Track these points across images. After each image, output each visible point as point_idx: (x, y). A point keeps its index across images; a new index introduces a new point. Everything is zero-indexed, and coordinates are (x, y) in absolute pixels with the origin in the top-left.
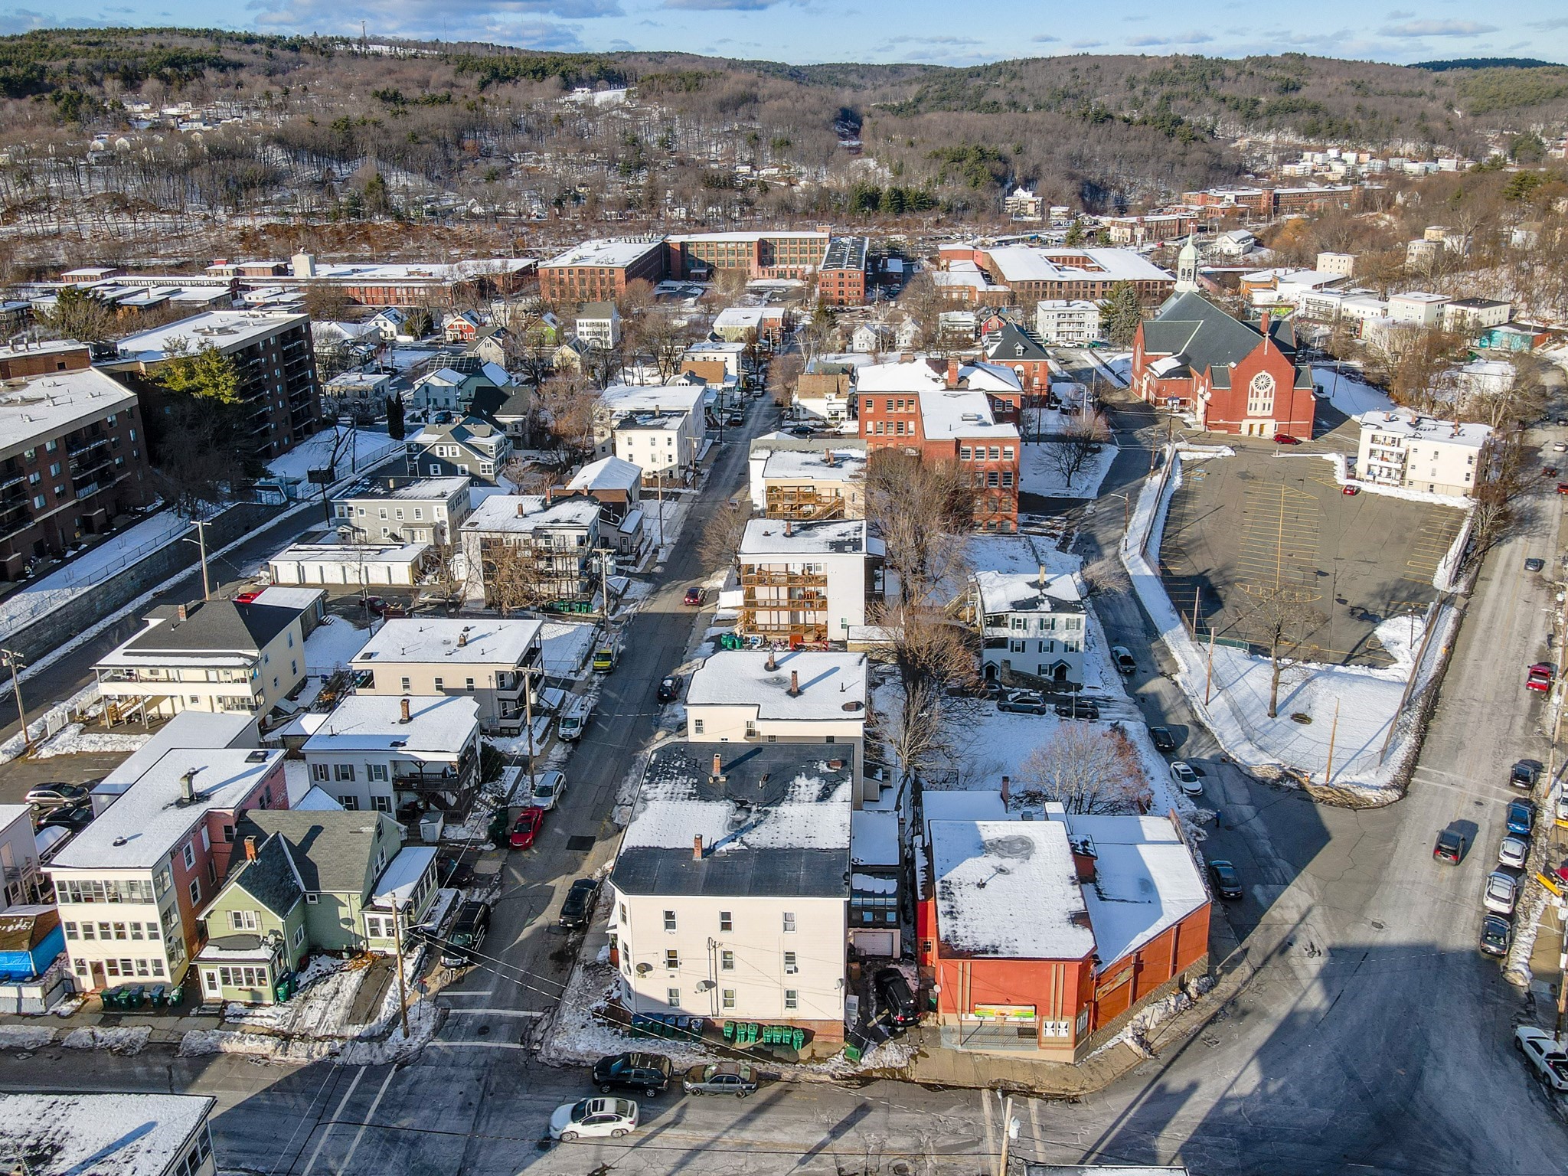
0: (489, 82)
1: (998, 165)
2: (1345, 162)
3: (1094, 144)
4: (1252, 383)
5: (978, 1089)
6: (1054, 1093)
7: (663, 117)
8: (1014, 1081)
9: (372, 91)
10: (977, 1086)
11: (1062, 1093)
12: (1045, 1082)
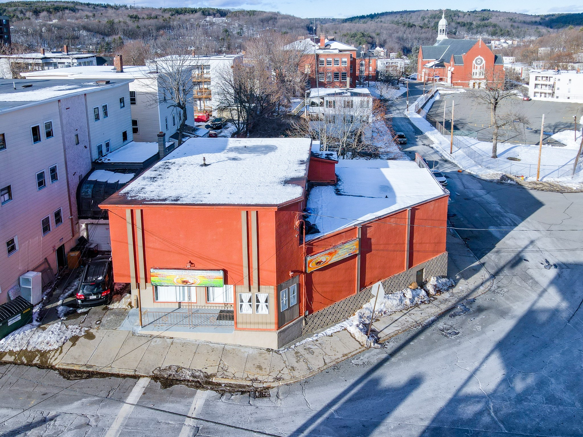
0: (175, 14)
1: (370, 39)
2: (508, 43)
3: (408, 34)
4: (474, 62)
5: (136, 377)
6: (236, 385)
7: (239, 25)
8: (189, 369)
9: (127, 15)
10: (132, 373)
11: (249, 383)
12: (231, 370)
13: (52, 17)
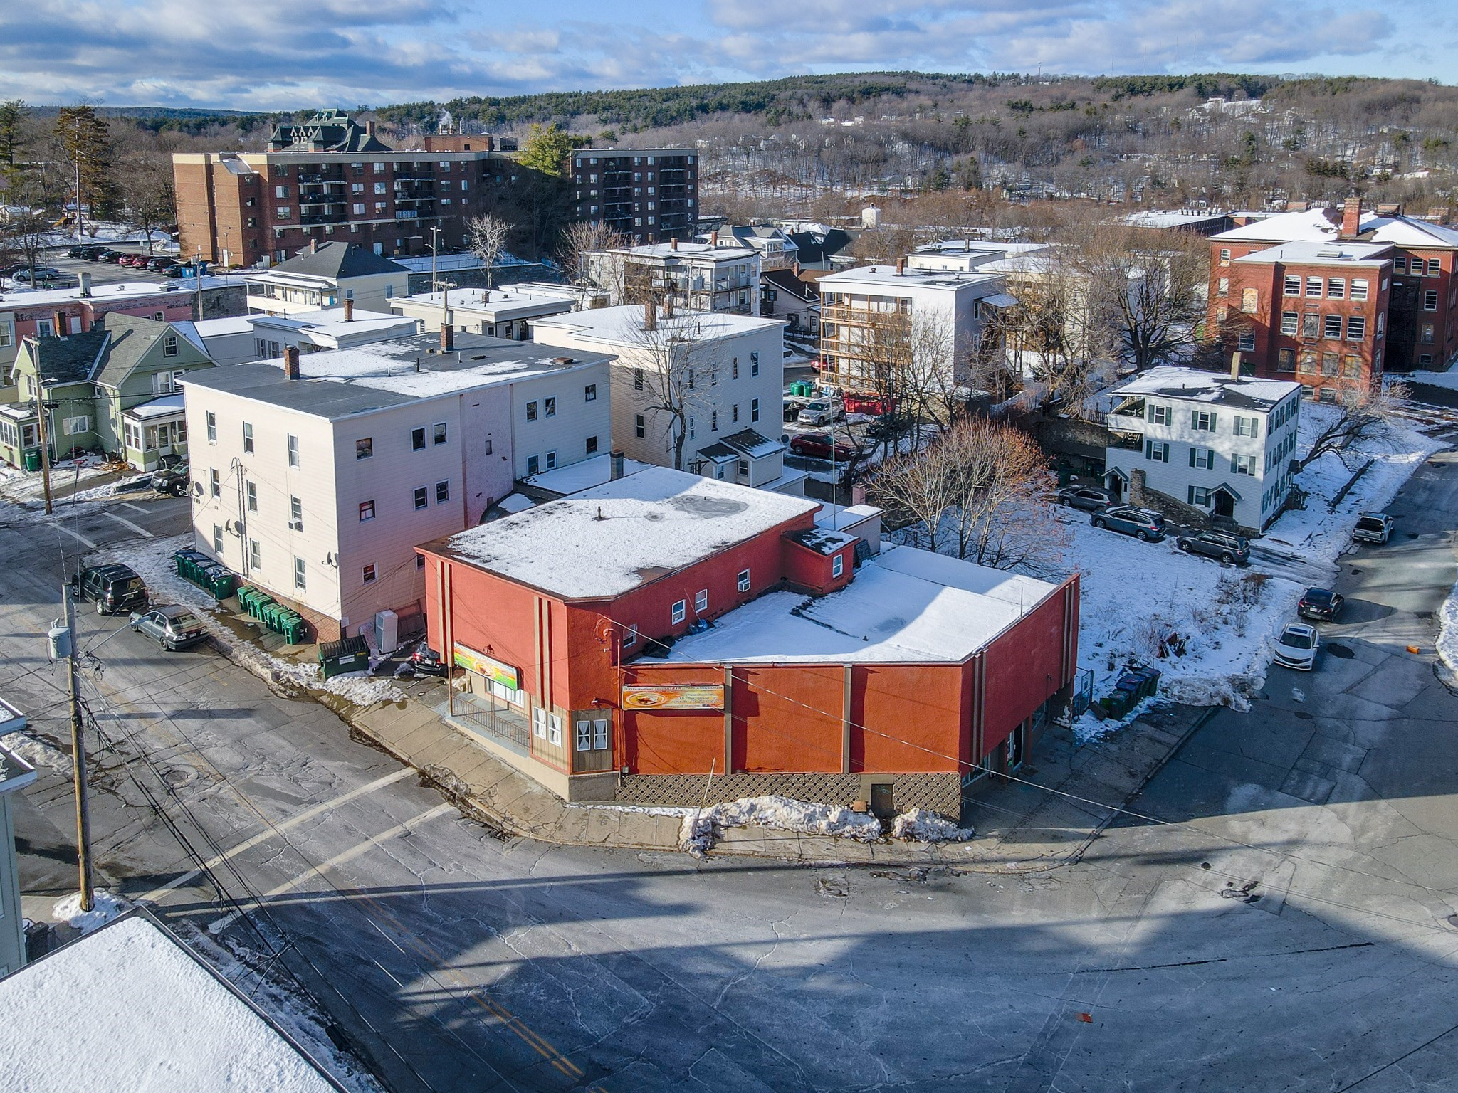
0: (1123, 95)
5: (407, 764)
6: (486, 815)
7: (1297, 121)
8: (458, 779)
9: (1006, 102)
10: (405, 759)
11: (499, 820)
12: (496, 799)
13: (854, 110)
